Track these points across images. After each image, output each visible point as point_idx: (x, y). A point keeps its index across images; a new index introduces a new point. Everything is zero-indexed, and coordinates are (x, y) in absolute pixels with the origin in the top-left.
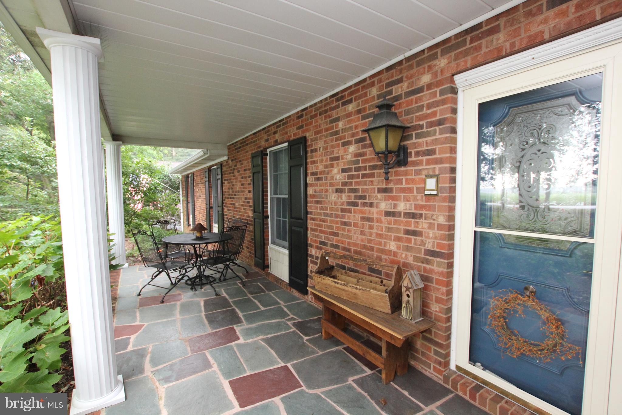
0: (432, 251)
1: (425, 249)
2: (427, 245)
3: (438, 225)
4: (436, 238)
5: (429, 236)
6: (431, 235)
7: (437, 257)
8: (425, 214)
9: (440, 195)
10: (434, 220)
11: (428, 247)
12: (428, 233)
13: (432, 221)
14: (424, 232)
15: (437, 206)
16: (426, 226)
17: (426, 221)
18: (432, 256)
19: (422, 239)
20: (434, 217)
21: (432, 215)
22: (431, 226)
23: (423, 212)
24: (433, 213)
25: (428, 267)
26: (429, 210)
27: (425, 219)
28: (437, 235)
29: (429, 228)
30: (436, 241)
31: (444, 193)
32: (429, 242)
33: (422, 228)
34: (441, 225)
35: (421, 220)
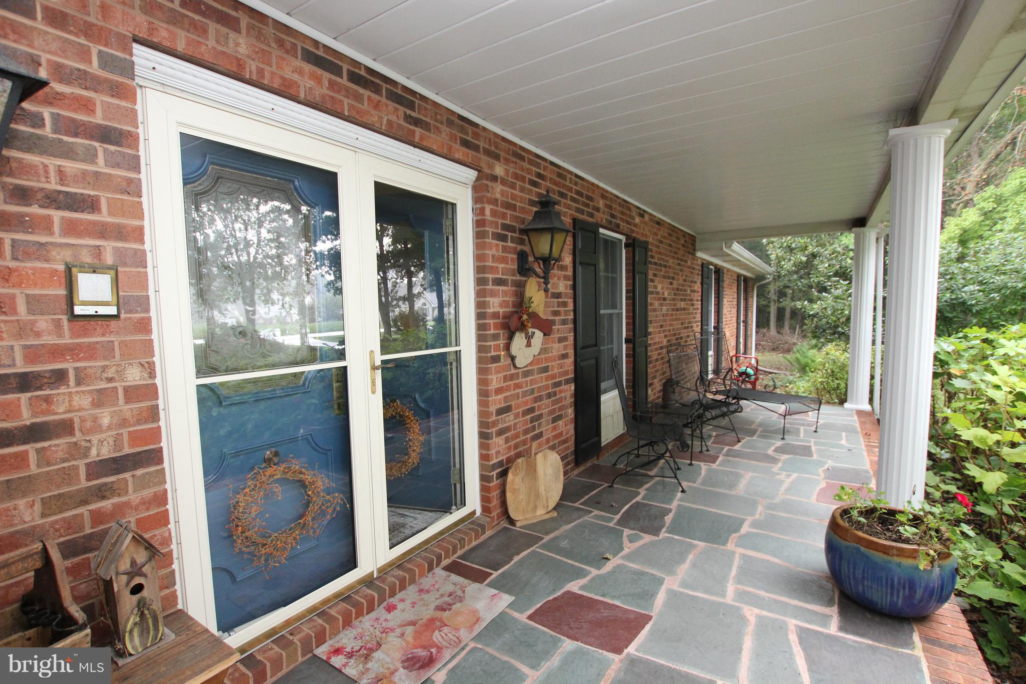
0: (114, 460)
1: (88, 465)
2: (94, 452)
3: (127, 390)
4: (124, 423)
5: (100, 426)
6: (106, 421)
7: (136, 467)
8: (76, 369)
9: (123, 316)
10: (110, 380)
11: (98, 455)
12: (95, 419)
13: (104, 385)
14: (77, 421)
15: (116, 344)
16: (84, 401)
17: (83, 388)
18: (118, 471)
19: (74, 440)
20: (110, 373)
21: (104, 368)
22: (102, 398)
23: (69, 365)
24: (107, 363)
25: (106, 504)
26: (92, 357)
27: (79, 383)
28: (128, 415)
29: (96, 404)
30: (124, 431)
31: (137, 312)
32: (101, 442)
33: (69, 411)
34: (137, 387)
35: (63, 390)
